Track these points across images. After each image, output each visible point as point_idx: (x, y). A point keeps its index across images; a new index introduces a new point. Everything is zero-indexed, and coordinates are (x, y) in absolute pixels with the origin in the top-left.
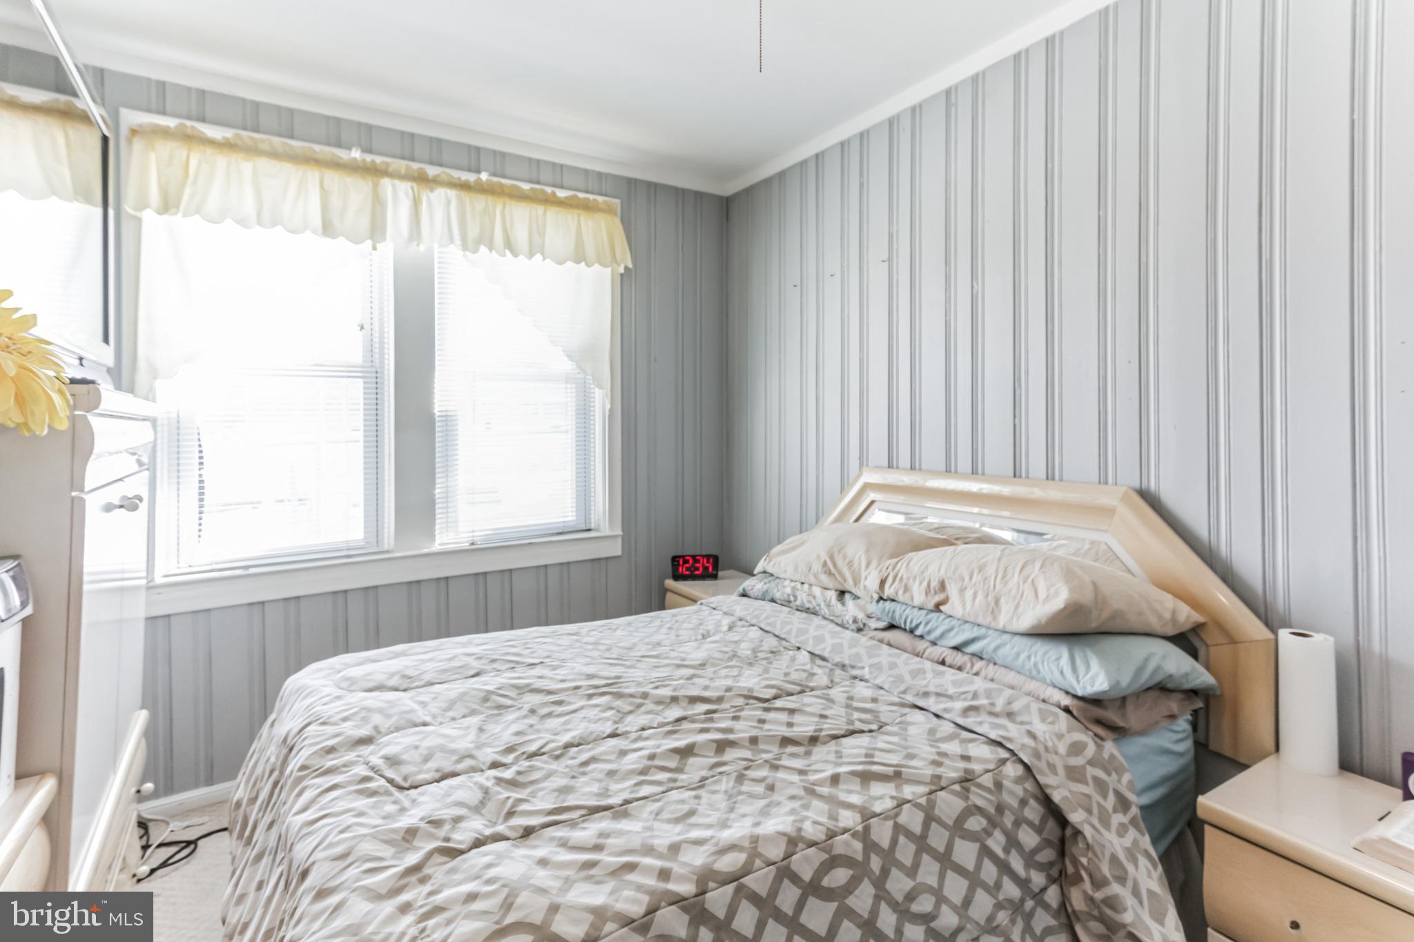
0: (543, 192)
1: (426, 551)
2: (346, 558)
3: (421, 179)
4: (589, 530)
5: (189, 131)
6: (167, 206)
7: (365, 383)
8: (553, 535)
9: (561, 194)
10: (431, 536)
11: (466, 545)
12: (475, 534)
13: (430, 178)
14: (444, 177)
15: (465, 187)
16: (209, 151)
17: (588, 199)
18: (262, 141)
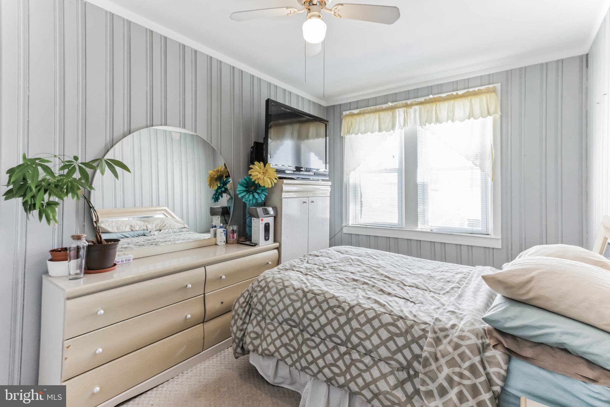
0: (453, 95)
1: (414, 230)
2: (390, 228)
3: (407, 106)
4: (488, 235)
5: (351, 113)
6: (349, 132)
7: (398, 174)
8: (467, 233)
9: (460, 93)
10: (416, 225)
11: (429, 231)
12: (432, 227)
13: (409, 104)
14: (414, 102)
15: (421, 103)
16: (356, 116)
17: (489, 87)
18: (366, 110)
